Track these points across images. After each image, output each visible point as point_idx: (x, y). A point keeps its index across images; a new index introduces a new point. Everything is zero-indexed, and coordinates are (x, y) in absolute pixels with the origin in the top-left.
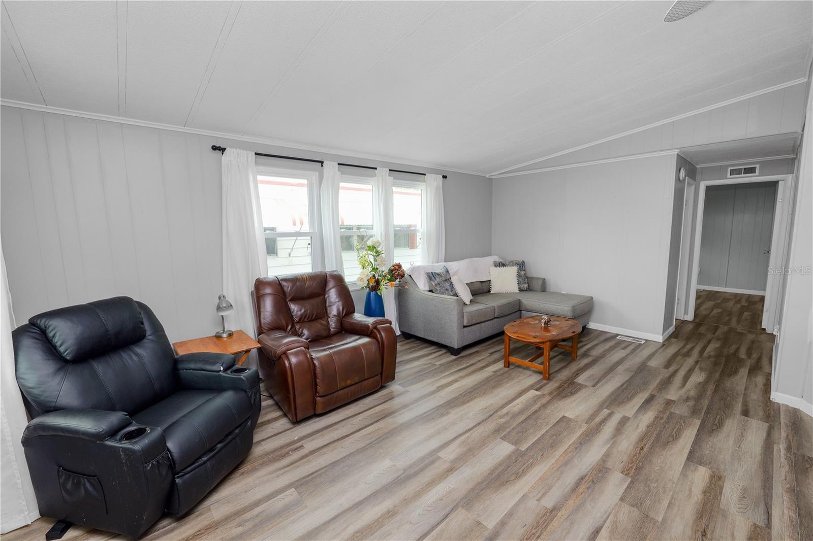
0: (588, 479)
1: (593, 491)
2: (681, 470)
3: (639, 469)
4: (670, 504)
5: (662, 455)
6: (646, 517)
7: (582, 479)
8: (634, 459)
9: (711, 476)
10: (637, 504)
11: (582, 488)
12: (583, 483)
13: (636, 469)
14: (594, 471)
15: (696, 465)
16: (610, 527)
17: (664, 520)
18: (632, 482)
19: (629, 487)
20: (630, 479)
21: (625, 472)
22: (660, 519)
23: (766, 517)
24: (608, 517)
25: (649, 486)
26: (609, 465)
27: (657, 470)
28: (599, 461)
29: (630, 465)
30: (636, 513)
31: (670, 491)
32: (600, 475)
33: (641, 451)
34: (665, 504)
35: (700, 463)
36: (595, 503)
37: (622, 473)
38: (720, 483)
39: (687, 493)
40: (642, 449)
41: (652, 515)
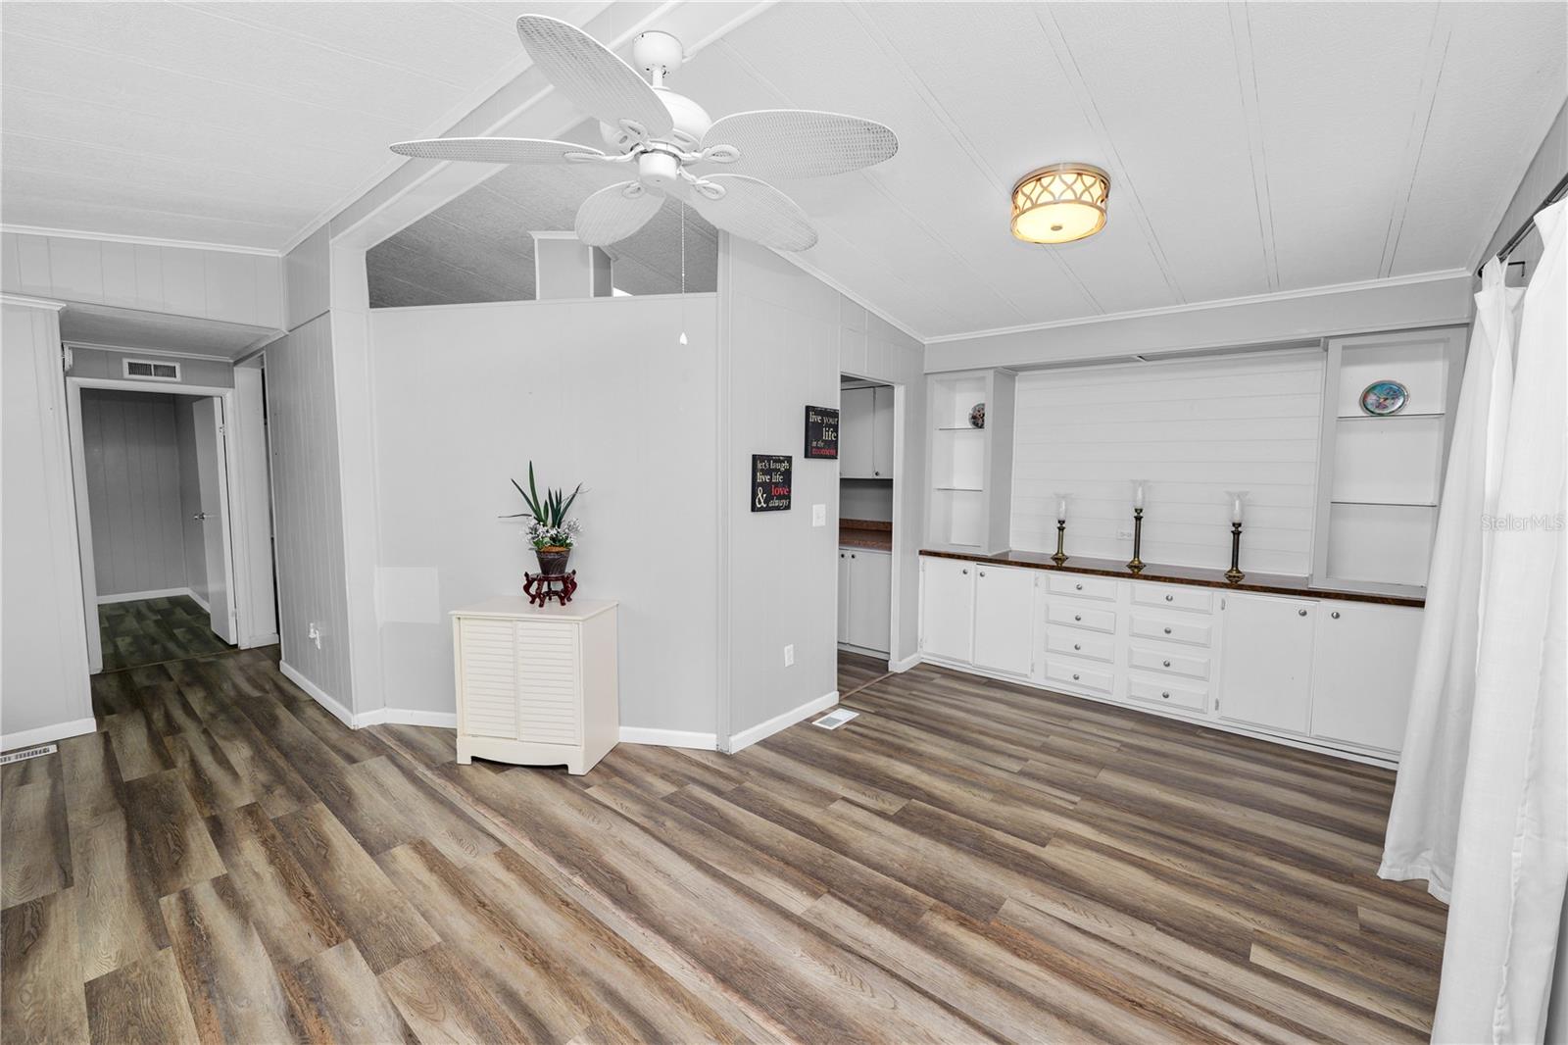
0: (301, 1006)
1: (331, 1009)
2: (381, 872)
3: (341, 919)
4: (423, 915)
5: (340, 877)
6: (426, 955)
7: (293, 1016)
8: (318, 916)
9: (413, 848)
10: (399, 955)
11: (312, 1025)
12: (302, 1018)
13: (338, 924)
14: (292, 989)
15: (387, 852)
16: (413, 1012)
17: (442, 935)
18: (358, 942)
19: (364, 951)
20: (350, 941)
21: (331, 940)
22: (439, 939)
23: (492, 839)
24: (394, 1007)
25: (379, 923)
26: (297, 956)
27: (361, 898)
28: (276, 970)
29: (325, 927)
30: (411, 964)
31: (403, 902)
32: (308, 982)
33: (311, 898)
34: (419, 919)
35: (388, 847)
36: (358, 1016)
37: (329, 946)
38: (429, 847)
39: (420, 887)
40: (308, 895)
41: (426, 945)
